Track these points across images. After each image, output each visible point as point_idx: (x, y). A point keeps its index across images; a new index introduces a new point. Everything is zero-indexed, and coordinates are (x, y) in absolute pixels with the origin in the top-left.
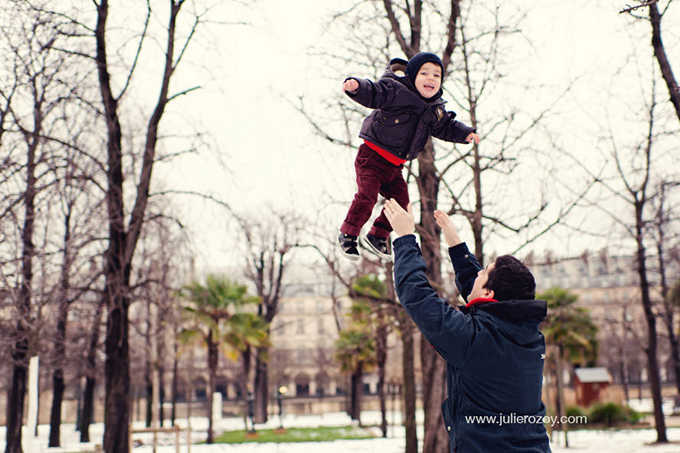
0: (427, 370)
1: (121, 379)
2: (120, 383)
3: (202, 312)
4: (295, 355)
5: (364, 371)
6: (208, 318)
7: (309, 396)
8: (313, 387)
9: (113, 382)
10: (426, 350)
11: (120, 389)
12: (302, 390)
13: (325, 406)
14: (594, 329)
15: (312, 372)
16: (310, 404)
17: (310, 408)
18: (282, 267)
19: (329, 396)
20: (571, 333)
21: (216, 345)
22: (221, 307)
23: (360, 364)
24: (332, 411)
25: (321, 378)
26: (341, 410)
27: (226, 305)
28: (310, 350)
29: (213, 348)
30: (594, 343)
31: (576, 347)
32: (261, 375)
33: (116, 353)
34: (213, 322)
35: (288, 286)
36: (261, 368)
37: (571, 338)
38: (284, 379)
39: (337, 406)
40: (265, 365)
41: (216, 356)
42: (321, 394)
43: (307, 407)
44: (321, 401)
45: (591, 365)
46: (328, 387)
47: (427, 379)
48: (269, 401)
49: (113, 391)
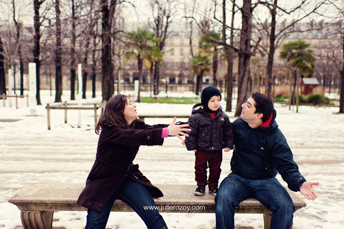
0: (241, 76)
1: (109, 74)
2: (108, 76)
3: (136, 45)
4: (170, 65)
5: (204, 74)
6: (138, 48)
7: (175, 84)
8: (177, 80)
9: (105, 75)
10: (241, 67)
11: (109, 78)
12: (172, 80)
13: (183, 88)
14: (314, 60)
15: (177, 73)
16: (176, 87)
17: (176, 89)
18: (167, 23)
19: (184, 84)
20: (304, 62)
21: (142, 60)
22: (143, 43)
23: (202, 71)
24: (186, 91)
25: (181, 76)
26: (190, 91)
27: (146, 42)
28: (177, 63)
29: (140, 61)
30: (313, 66)
31: (305, 69)
32: (157, 74)
33: (106, 63)
34: (140, 50)
35: (170, 32)
36: (157, 70)
37: (304, 64)
38: (165, 76)
39: (188, 89)
40: (159, 69)
41: (142, 65)
42: (180, 83)
43: (174, 88)
44: (181, 86)
45: (310, 76)
46: (184, 80)
47: (240, 80)
48: (159, 85)
49: (106, 79)
